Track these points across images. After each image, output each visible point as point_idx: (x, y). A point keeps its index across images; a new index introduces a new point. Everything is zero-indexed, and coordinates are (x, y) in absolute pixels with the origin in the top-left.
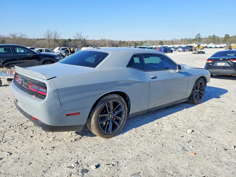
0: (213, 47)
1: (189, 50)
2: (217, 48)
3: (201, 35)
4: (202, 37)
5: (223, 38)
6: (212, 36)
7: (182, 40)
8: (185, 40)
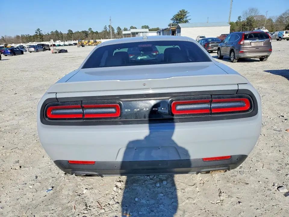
0: (62, 45)
1: (42, 49)
2: (66, 45)
3: (41, 31)
4: (44, 34)
5: (66, 34)
6: (54, 31)
7: (18, 37)
8: (22, 37)
